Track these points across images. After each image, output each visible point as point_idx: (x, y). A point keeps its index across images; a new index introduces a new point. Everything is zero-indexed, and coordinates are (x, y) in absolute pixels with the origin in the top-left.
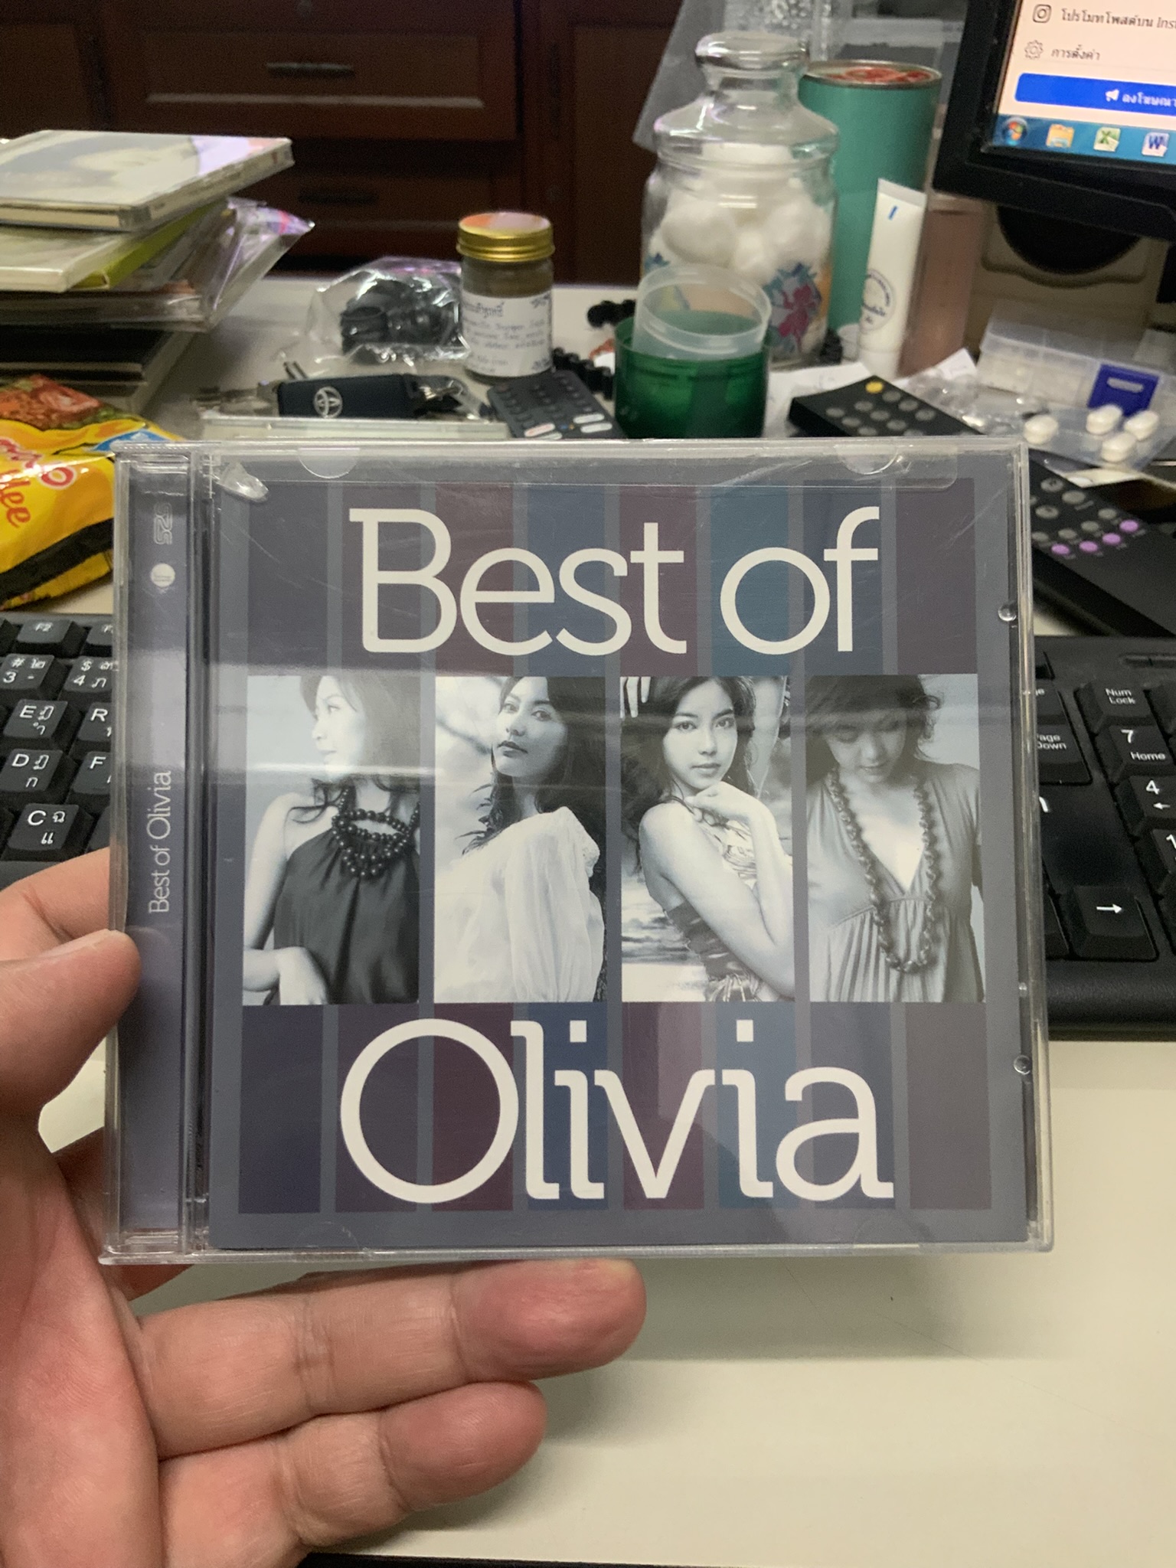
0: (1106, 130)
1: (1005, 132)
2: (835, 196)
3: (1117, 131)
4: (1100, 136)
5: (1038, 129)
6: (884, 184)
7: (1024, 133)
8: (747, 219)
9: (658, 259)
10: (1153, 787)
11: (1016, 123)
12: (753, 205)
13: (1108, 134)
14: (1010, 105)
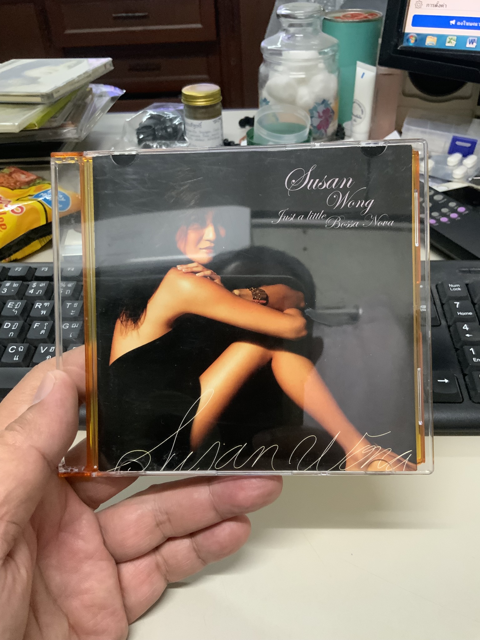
0: (450, 37)
1: (408, 40)
2: (339, 70)
3: (455, 38)
4: (448, 40)
5: (422, 38)
6: (359, 63)
7: (416, 40)
8: (302, 82)
9: (265, 100)
10: (466, 327)
11: (412, 36)
12: (303, 76)
13: (452, 39)
14: (409, 28)
